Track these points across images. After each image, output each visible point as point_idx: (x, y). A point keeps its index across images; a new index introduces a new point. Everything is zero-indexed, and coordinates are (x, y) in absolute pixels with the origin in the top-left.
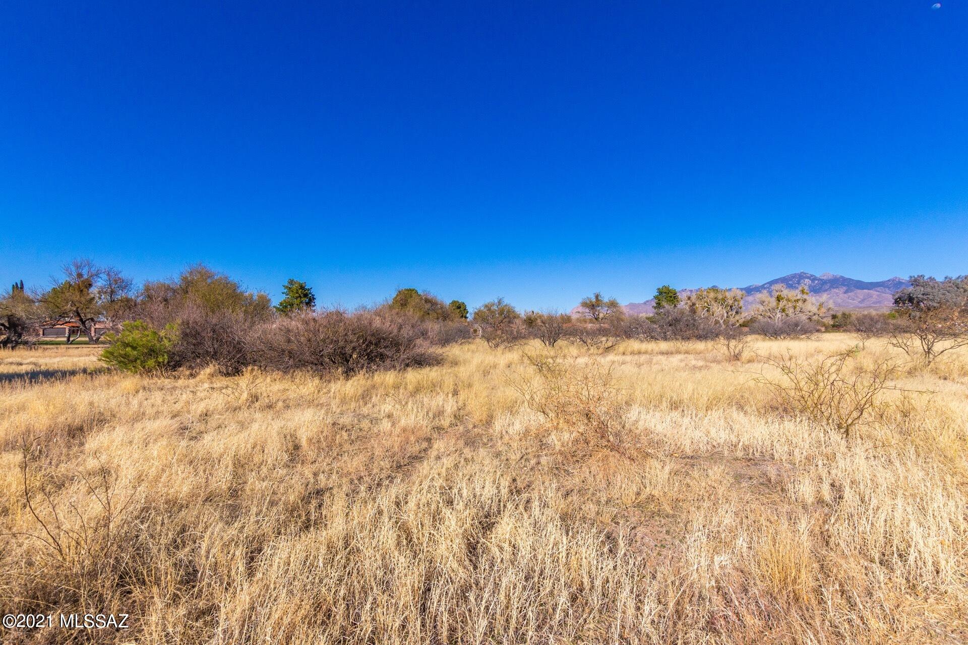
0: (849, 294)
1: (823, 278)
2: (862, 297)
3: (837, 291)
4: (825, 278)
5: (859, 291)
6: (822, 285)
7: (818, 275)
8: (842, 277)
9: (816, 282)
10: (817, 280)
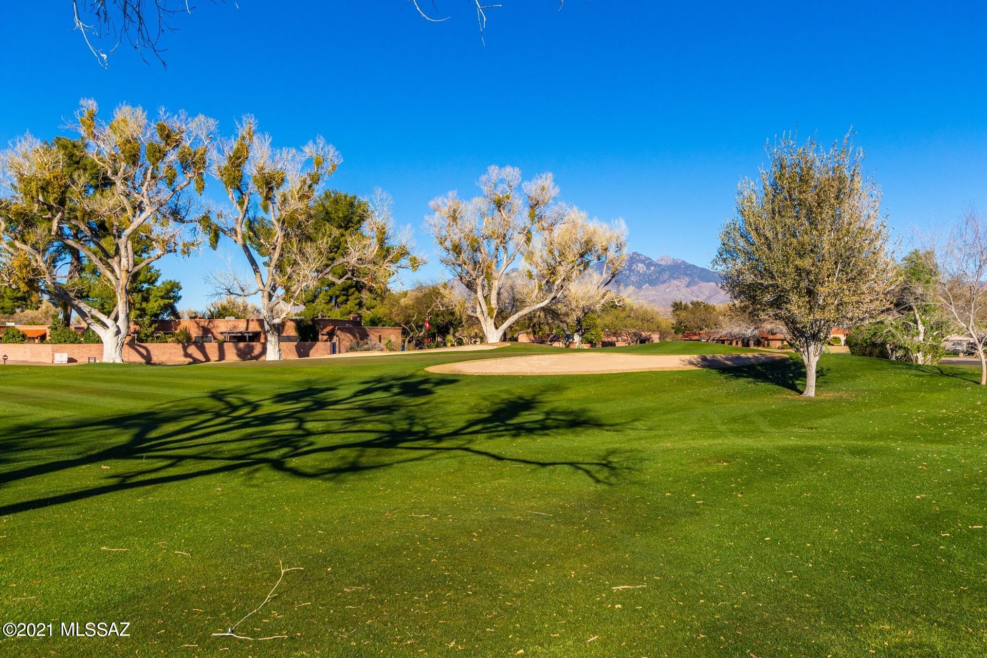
0: (693, 288)
1: (661, 263)
2: (707, 293)
3: (678, 283)
4: (663, 263)
5: (704, 284)
6: (660, 273)
7: (655, 258)
8: (684, 263)
9: (652, 268)
10: (653, 265)
